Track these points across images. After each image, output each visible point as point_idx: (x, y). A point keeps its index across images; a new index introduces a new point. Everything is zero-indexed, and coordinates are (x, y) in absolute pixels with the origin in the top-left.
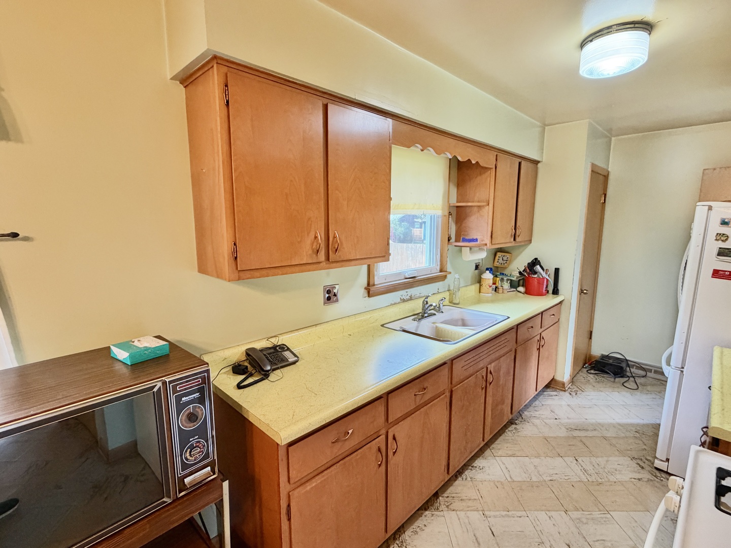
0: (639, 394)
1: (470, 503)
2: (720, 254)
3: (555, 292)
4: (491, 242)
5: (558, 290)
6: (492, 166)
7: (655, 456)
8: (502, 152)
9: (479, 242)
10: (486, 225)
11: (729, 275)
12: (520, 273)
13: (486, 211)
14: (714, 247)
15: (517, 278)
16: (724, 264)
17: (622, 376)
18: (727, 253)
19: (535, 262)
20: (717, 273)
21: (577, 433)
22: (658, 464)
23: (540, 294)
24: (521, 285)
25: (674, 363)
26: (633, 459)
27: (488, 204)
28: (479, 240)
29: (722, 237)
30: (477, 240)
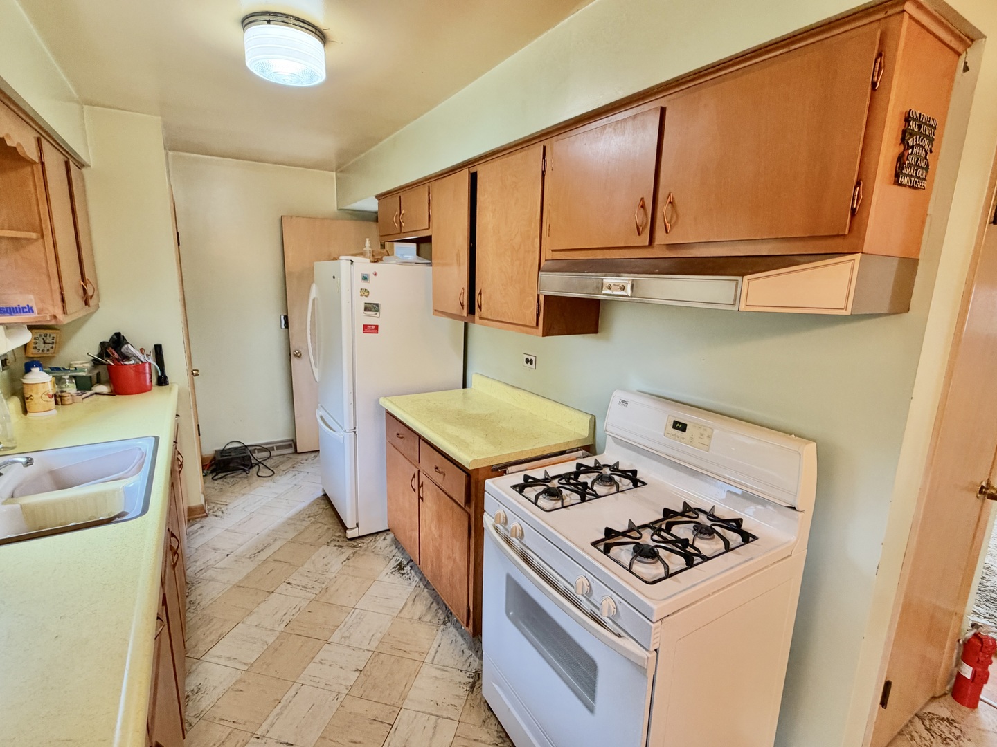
0: (278, 477)
2: (366, 309)
3: (162, 381)
4: (65, 312)
5: (166, 377)
6: (37, 160)
7: (345, 528)
8: (44, 135)
9: (36, 315)
10: (45, 278)
11: (375, 329)
12: (96, 363)
13: (35, 250)
14: (361, 302)
15: (89, 372)
16: (371, 319)
17: (252, 467)
18: (371, 308)
19: (118, 341)
20: (366, 329)
21: (263, 556)
22: (350, 534)
23: (143, 389)
24: (99, 382)
25: (348, 425)
26: (328, 544)
27: (42, 236)
28: (35, 308)
29: (365, 292)
30: (30, 310)
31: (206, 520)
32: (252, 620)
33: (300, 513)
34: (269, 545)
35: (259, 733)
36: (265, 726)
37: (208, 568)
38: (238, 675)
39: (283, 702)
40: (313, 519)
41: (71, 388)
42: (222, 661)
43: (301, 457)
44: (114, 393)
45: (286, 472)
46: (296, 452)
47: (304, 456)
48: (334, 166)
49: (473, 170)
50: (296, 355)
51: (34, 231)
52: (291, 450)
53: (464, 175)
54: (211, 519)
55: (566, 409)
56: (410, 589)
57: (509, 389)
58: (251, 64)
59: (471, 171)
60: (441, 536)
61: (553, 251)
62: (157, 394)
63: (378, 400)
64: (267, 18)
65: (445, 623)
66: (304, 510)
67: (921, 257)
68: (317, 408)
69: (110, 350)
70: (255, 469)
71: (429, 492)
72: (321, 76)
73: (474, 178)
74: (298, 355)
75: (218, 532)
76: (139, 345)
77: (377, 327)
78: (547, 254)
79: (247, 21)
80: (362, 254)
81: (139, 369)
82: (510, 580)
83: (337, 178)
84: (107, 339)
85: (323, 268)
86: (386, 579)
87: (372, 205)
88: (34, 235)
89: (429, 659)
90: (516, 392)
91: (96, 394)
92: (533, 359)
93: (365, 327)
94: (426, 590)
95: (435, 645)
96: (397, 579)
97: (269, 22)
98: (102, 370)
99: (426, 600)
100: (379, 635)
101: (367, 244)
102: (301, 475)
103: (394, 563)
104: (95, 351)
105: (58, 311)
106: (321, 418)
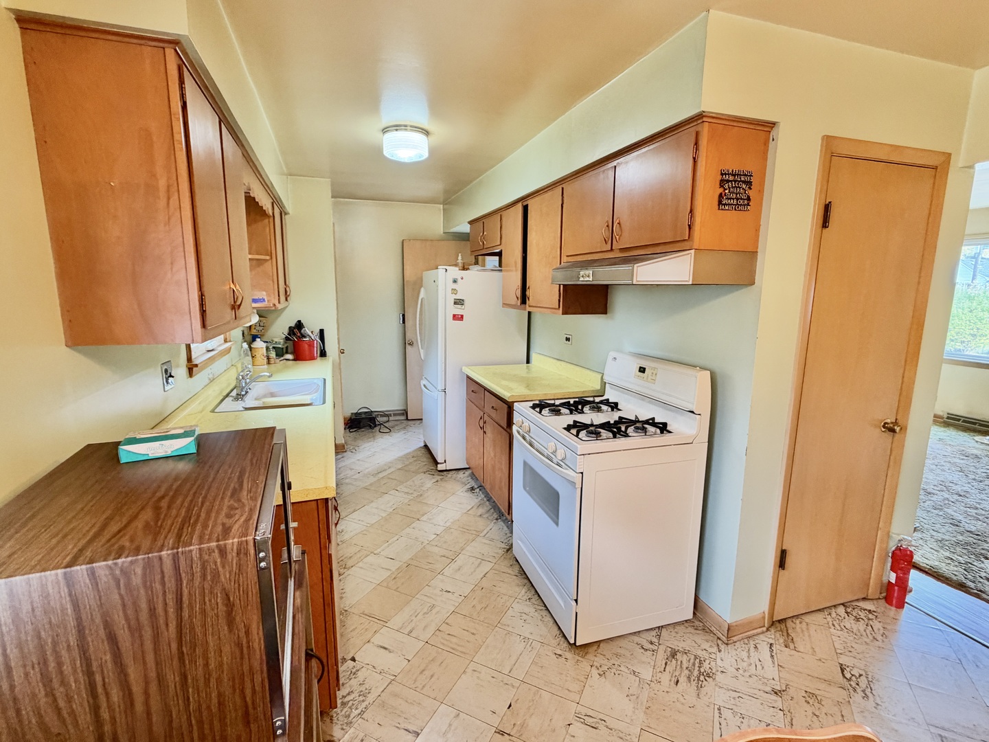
0: (393, 434)
1: (358, 555)
2: (455, 303)
3: (323, 354)
4: (279, 303)
5: (325, 351)
6: (271, 214)
7: (436, 463)
8: (276, 201)
9: (266, 303)
10: (271, 282)
11: (461, 318)
12: (287, 339)
13: (268, 266)
14: (451, 298)
15: (283, 345)
16: (458, 311)
17: (375, 426)
18: (459, 302)
19: (299, 325)
20: (455, 317)
21: (381, 475)
22: (440, 467)
23: (312, 358)
24: (287, 353)
25: (441, 387)
26: (425, 473)
27: (271, 258)
28: (266, 300)
29: (454, 291)
30: (264, 300)
31: (345, 454)
32: (373, 505)
33: (408, 454)
34: (385, 470)
35: (375, 552)
36: (379, 550)
37: (346, 478)
38: (365, 528)
39: (390, 542)
40: (415, 459)
41: (273, 354)
42: (355, 521)
43: (410, 422)
44: (296, 359)
45: (399, 430)
46: (407, 419)
47: (413, 422)
48: (442, 200)
49: (525, 204)
50: (410, 344)
51: (268, 255)
52: (403, 418)
53: (519, 207)
54: (348, 453)
55: (588, 372)
56: (477, 501)
57: (555, 361)
58: (387, 153)
59: (523, 205)
60: (495, 456)
61: (567, 256)
62: (319, 362)
63: (461, 369)
64: (396, 128)
65: (497, 519)
66: (410, 453)
67: (759, 250)
68: (422, 379)
69: (296, 330)
70: (377, 428)
71: (488, 429)
72: (426, 155)
73: (526, 209)
74: (411, 344)
75: (353, 460)
76: (311, 329)
77: (462, 316)
78: (564, 259)
79: (385, 130)
80: (456, 265)
81: (311, 344)
82: (525, 463)
83: (444, 209)
84: (293, 325)
85: (428, 276)
86: (462, 494)
87: (466, 228)
88: (268, 258)
89: (482, 534)
90: (559, 362)
91: (286, 360)
92: (570, 337)
93: (454, 316)
94: (488, 502)
95: (488, 529)
96: (469, 494)
97: (397, 130)
98: (290, 344)
99: (487, 507)
100: (451, 520)
101: (460, 258)
102: (410, 433)
103: (469, 486)
104: (286, 331)
105: (276, 302)
106: (424, 386)
